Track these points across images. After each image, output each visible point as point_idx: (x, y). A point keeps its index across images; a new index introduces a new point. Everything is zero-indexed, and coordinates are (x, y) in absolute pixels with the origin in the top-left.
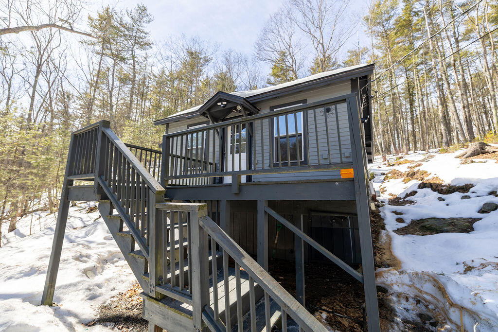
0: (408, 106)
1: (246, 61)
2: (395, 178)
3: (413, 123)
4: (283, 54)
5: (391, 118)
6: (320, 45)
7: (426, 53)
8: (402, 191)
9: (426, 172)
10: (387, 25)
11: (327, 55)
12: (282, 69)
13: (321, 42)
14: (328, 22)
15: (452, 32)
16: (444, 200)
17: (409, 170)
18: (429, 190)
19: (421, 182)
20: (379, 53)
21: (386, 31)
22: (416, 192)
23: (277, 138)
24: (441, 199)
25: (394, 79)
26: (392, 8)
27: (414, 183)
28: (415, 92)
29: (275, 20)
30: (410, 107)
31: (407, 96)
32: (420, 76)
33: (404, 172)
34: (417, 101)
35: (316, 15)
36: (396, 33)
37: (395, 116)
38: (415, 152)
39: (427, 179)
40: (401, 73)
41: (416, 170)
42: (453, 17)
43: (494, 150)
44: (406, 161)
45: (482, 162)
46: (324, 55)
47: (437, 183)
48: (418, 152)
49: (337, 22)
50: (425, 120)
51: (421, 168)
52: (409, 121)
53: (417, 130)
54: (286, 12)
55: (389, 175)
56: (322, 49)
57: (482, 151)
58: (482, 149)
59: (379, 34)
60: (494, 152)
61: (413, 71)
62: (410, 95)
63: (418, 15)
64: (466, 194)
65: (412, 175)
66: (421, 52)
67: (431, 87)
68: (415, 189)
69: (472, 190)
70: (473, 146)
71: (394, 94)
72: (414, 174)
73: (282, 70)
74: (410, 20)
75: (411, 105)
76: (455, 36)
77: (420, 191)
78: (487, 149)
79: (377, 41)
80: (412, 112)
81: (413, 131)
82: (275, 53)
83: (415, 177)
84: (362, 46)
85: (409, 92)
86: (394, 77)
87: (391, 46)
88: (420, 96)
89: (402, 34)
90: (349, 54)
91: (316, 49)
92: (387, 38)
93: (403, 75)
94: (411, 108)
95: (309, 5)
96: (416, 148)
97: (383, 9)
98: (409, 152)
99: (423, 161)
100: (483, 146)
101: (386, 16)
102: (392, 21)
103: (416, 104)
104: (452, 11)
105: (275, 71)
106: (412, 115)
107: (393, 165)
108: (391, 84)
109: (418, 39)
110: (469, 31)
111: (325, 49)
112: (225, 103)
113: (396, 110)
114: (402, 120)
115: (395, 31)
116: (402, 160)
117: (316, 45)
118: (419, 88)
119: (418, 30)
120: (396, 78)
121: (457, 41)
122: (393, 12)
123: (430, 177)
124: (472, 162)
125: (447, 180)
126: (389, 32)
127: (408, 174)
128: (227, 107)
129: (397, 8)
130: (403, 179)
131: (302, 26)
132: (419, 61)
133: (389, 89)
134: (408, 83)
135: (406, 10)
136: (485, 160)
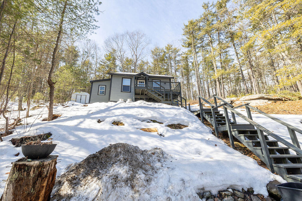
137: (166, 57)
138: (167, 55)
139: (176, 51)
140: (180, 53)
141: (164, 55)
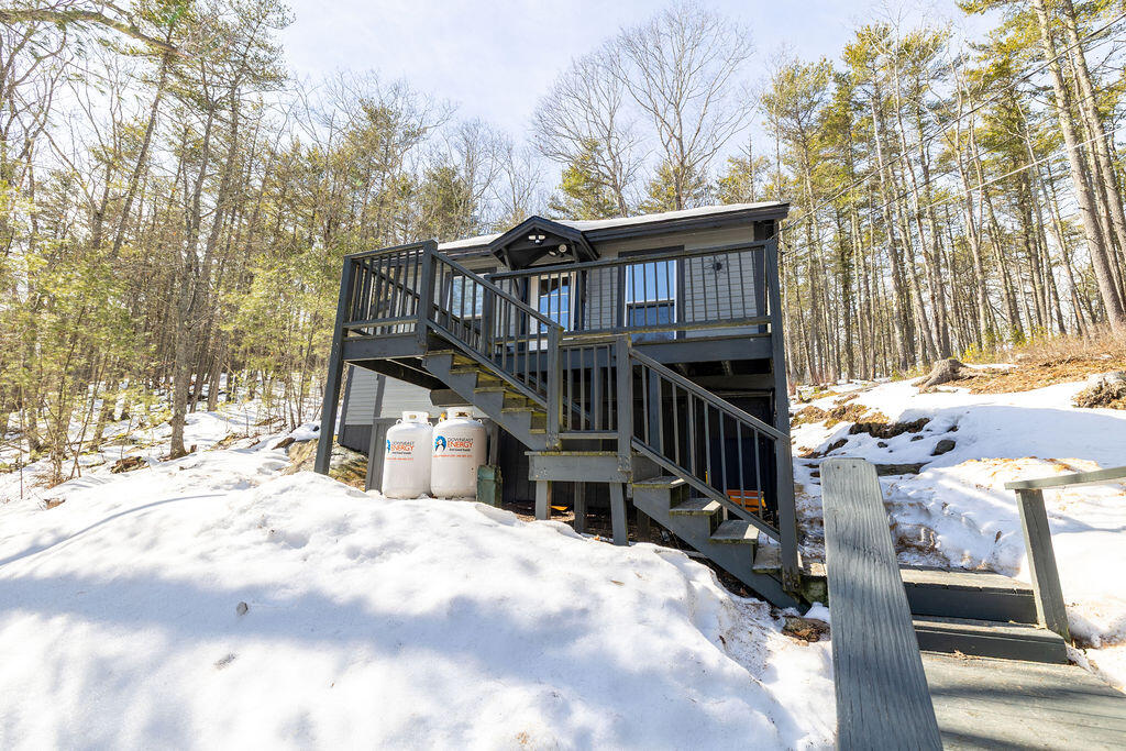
0: (840, 290)
1: (509, 150)
2: (811, 422)
3: (848, 326)
4: (593, 146)
5: (807, 312)
6: (675, 141)
7: (874, 188)
8: (824, 441)
9: (864, 407)
10: (806, 120)
11: (687, 164)
12: (587, 179)
13: (677, 133)
14: (692, 94)
15: (919, 154)
16: (886, 446)
17: (836, 406)
18: (866, 435)
19: (854, 423)
20: (789, 173)
21: (803, 132)
22: (845, 441)
23: (630, 307)
24: (881, 445)
25: (815, 231)
26: (816, 89)
27: (842, 427)
28: (853, 260)
29: (581, 71)
30: (844, 291)
31: (839, 268)
32: (863, 230)
33: (827, 411)
34: (856, 281)
35: (670, 77)
36: (821, 139)
37: (814, 306)
38: (849, 382)
39: (865, 417)
40: (828, 219)
41: (847, 404)
42: (921, 126)
43: (972, 374)
44: (833, 393)
45: (949, 391)
46: (681, 163)
47: (880, 422)
48: (855, 381)
49: (712, 98)
50: (870, 319)
51: (856, 402)
52: (842, 323)
53: (855, 342)
54: (607, 60)
55: (802, 416)
56: (679, 151)
57: (952, 376)
58: (954, 371)
59: (790, 136)
60: (971, 377)
61: (850, 218)
62: (845, 266)
63: (861, 110)
64: (918, 434)
65: (840, 414)
66: (866, 182)
67: (884, 255)
68: (845, 435)
69: (926, 427)
70: (940, 366)
71: (815, 262)
72: (844, 411)
73: (587, 181)
74: (847, 118)
75: (846, 287)
76: (923, 163)
77: (852, 438)
78: (962, 371)
79: (787, 148)
80: (846, 302)
81: (848, 340)
82: (578, 143)
83: (845, 417)
84: (756, 154)
85: (843, 260)
86: (814, 226)
87: (812, 163)
88: (862, 272)
89: (833, 141)
90: (731, 165)
91: (666, 146)
92: (805, 147)
93: (832, 223)
94: (845, 294)
95: (657, 54)
96: (851, 375)
97: (801, 86)
98: (839, 382)
99: (861, 390)
100: (956, 365)
101: (804, 101)
102: (815, 115)
103: (854, 287)
104: (919, 114)
105: (573, 181)
106: (848, 308)
107: (809, 401)
108: (810, 238)
109: (862, 156)
110: (947, 156)
111: (686, 150)
112: (542, 237)
113: (817, 293)
114: (827, 315)
115: (819, 134)
116: (825, 392)
117: (666, 138)
118: (861, 254)
119: (861, 139)
120: (818, 228)
121: (926, 172)
122: (817, 96)
123: (869, 414)
124: (936, 391)
125: (893, 417)
126: (808, 134)
127: (834, 412)
128: (544, 245)
129: (824, 89)
130: (825, 421)
131: (640, 94)
132: (861, 199)
133: (807, 249)
134: (841, 243)
135: (840, 97)
136: (956, 388)
137: (860, 106)
138: (860, 96)
139: (915, 54)
140: (945, 57)
141: (845, 97)
